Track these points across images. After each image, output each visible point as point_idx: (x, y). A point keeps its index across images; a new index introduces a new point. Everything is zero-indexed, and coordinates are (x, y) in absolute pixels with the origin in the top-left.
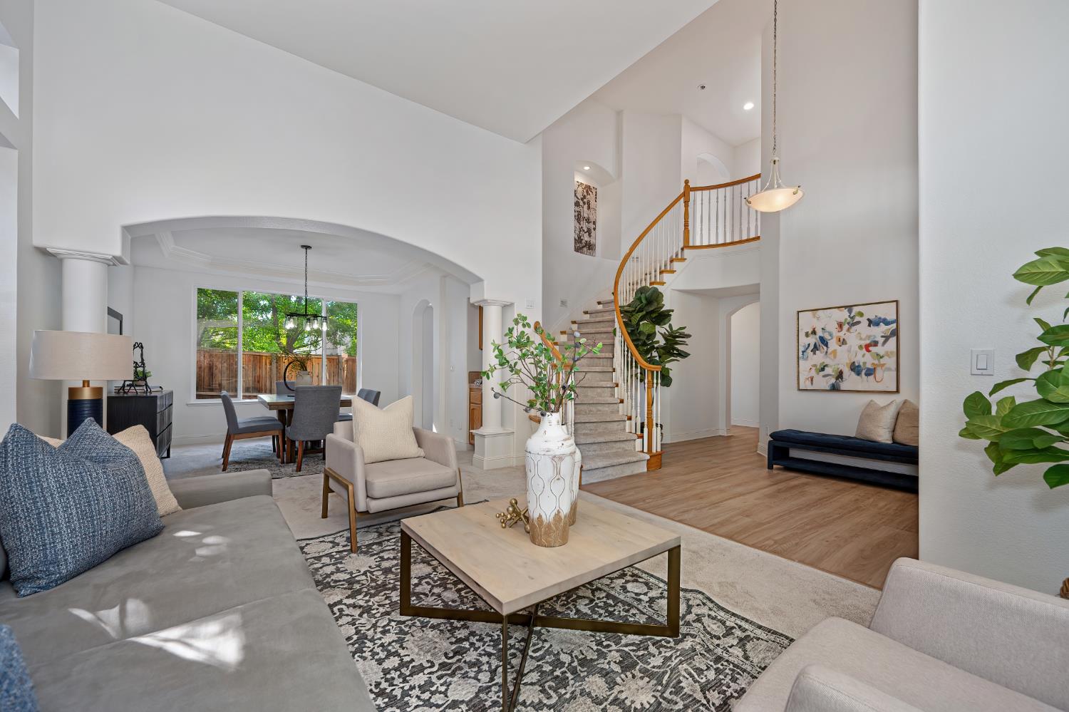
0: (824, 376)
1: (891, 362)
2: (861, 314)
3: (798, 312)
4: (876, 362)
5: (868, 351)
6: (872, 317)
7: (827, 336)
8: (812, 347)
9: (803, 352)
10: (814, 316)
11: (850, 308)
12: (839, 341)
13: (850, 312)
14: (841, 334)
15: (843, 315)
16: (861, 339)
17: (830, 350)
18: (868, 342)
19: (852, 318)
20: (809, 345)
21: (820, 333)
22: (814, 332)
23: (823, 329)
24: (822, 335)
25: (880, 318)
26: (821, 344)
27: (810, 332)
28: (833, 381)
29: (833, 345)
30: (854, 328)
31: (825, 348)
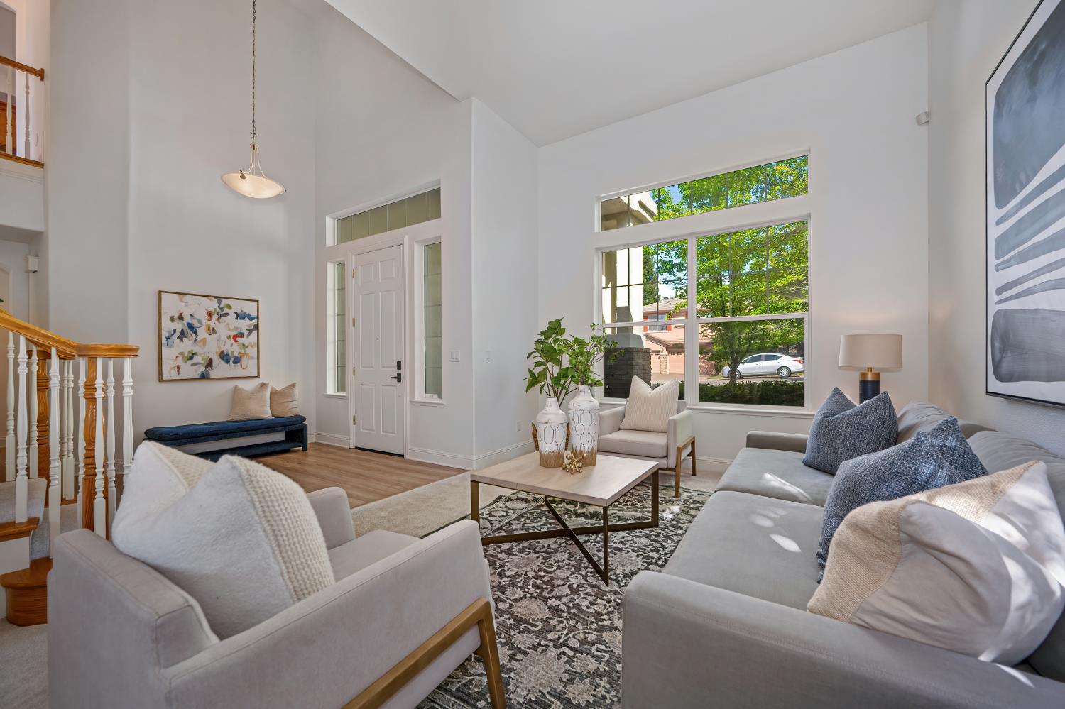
0: (193, 365)
1: (253, 352)
2: (230, 307)
3: (160, 292)
4: (242, 351)
5: (236, 341)
6: (239, 312)
7: (195, 323)
8: (178, 333)
9: (167, 338)
10: (181, 301)
11: (219, 299)
12: (209, 329)
13: (219, 302)
14: (211, 323)
15: (213, 305)
16: (229, 329)
17: (199, 338)
18: (235, 333)
19: (222, 309)
20: (175, 331)
21: (187, 319)
22: (181, 317)
23: (191, 315)
24: (190, 322)
25: (245, 313)
26: (189, 331)
27: (176, 317)
28: (203, 369)
29: (202, 333)
30: (223, 319)
31: (194, 335)
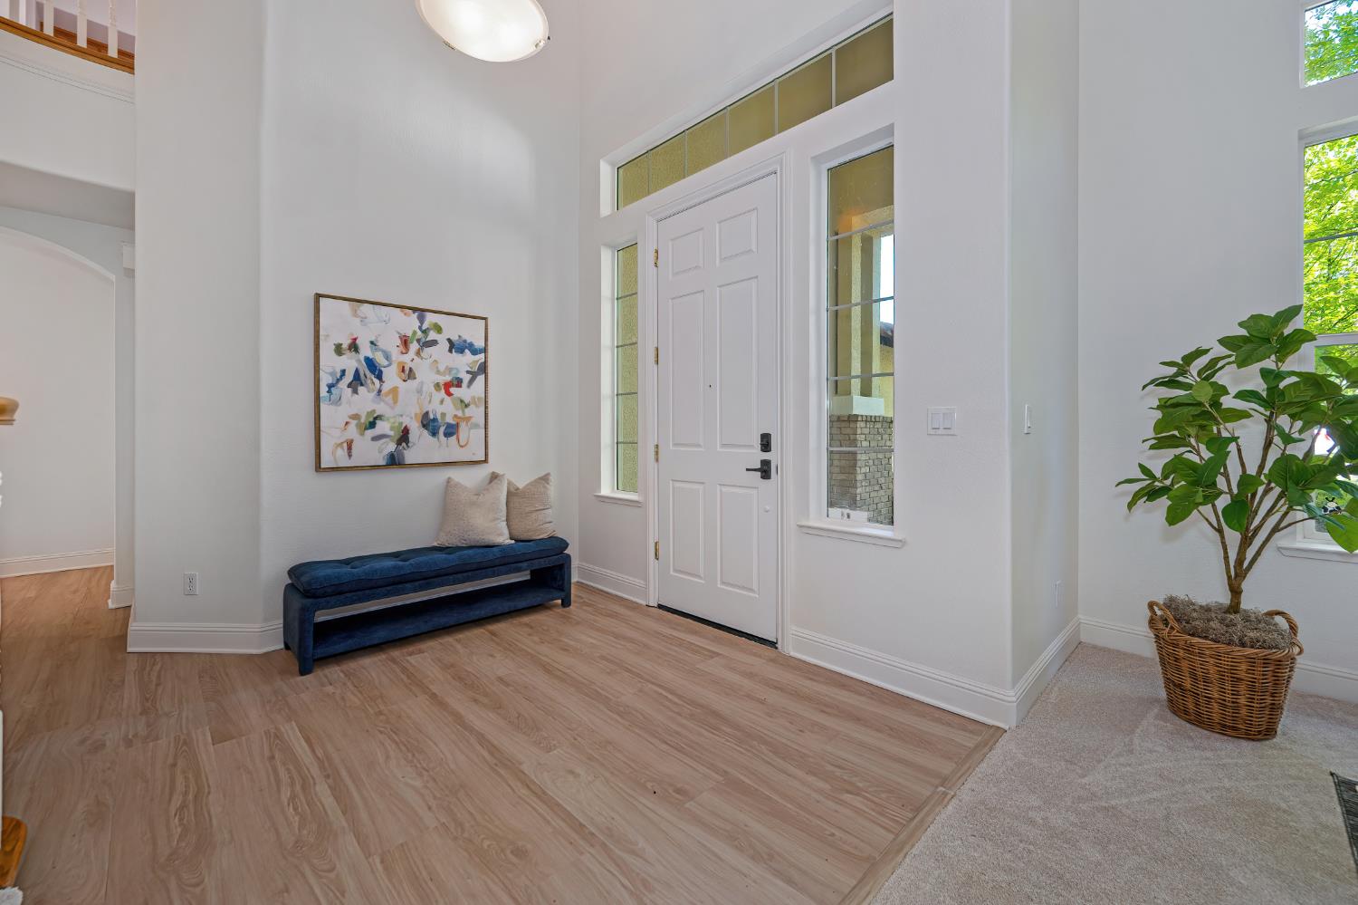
0: (375, 439)
1: (476, 413)
2: (439, 329)
3: (318, 296)
4: (460, 414)
5: (449, 394)
6: (455, 338)
7: (380, 359)
8: (349, 377)
9: (330, 386)
10: (355, 314)
11: (421, 312)
12: (403, 370)
13: (421, 319)
14: (406, 358)
15: (410, 324)
16: (438, 372)
17: (386, 388)
18: (448, 378)
19: (425, 332)
20: (343, 372)
21: (366, 351)
22: (354, 347)
23: (372, 343)
24: (371, 356)
25: (465, 341)
26: (368, 373)
27: (345, 346)
28: (392, 447)
29: (392, 377)
30: (428, 350)
31: (377, 381)
